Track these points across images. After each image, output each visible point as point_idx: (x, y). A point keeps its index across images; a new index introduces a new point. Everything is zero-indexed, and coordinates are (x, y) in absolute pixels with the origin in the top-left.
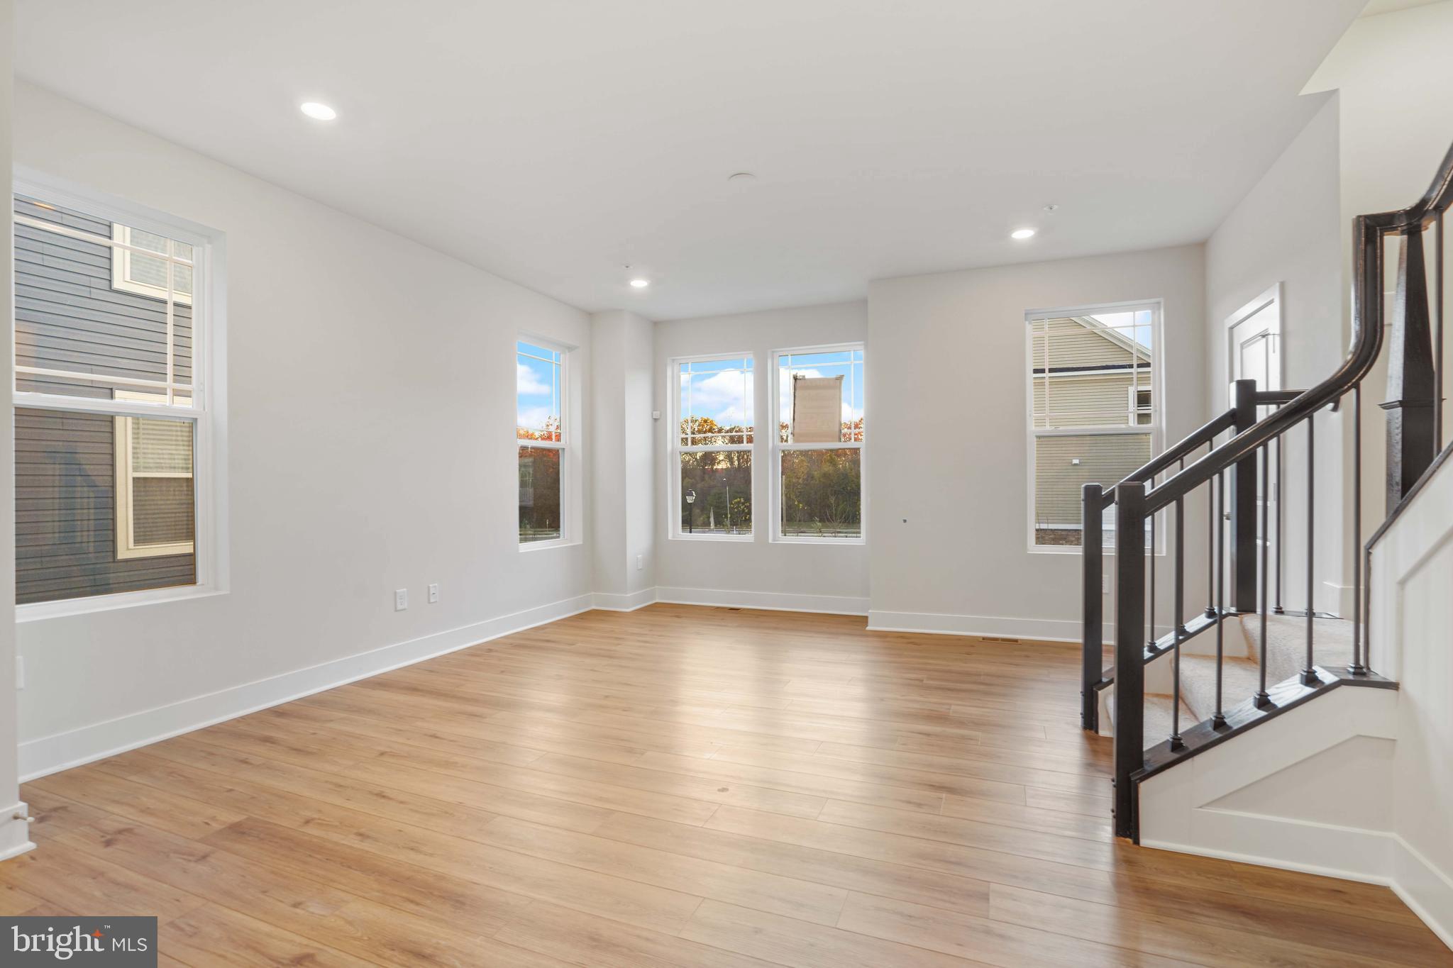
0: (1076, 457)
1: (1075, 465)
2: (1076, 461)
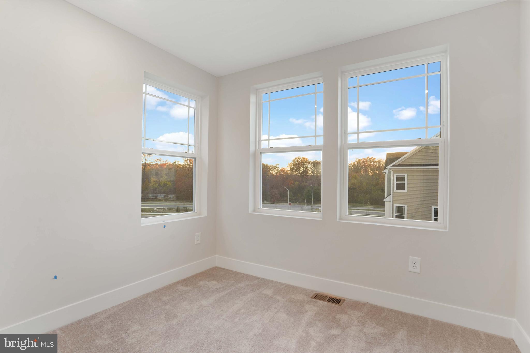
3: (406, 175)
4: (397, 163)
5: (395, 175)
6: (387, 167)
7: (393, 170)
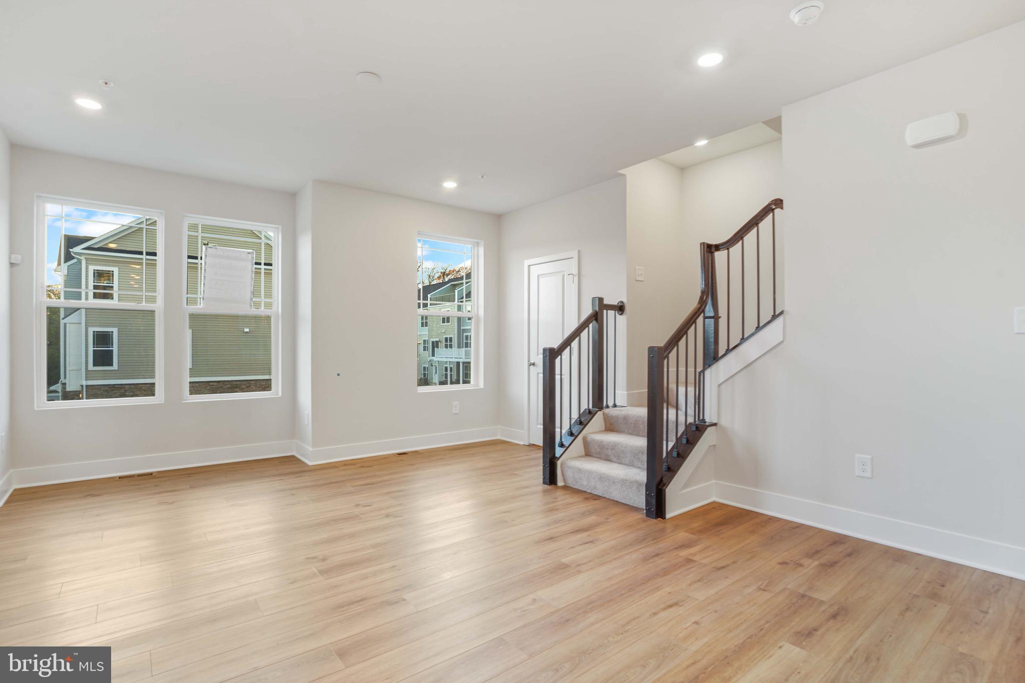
0: (247, 327)
1: (246, 332)
2: (247, 330)
3: (115, 270)
4: (96, 243)
5: (92, 268)
6: (72, 248)
7: (85, 258)
